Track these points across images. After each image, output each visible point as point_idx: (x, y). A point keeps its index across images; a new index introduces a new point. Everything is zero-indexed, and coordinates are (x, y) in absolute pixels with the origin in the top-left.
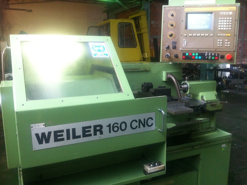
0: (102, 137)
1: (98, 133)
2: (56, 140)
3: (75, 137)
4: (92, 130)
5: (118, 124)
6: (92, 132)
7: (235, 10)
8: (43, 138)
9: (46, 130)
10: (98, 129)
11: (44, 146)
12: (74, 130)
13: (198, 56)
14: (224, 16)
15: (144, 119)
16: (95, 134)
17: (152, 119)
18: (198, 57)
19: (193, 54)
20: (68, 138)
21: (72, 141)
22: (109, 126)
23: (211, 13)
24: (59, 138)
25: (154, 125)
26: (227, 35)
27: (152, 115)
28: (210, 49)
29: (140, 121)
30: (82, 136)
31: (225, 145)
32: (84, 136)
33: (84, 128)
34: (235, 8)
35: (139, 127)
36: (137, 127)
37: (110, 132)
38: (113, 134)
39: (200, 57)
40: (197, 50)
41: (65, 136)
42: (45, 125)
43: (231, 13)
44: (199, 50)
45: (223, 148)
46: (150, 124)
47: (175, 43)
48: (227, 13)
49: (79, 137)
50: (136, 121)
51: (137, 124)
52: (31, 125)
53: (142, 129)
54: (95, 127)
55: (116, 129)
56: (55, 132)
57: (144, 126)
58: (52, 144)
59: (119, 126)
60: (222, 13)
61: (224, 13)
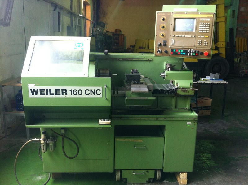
0: (67, 96)
1: (64, 94)
2: (41, 94)
3: (51, 94)
4: (61, 91)
5: (76, 90)
6: (61, 93)
7: (212, 17)
8: (34, 92)
9: (36, 88)
10: (64, 92)
11: (35, 96)
12: (50, 90)
13: (183, 52)
14: (204, 22)
15: (94, 90)
16: (63, 94)
17: (100, 91)
18: (183, 54)
19: (179, 51)
20: (47, 94)
21: (49, 96)
22: (71, 91)
23: (194, 19)
24: (42, 93)
25: (101, 95)
26: (205, 36)
27: (100, 88)
28: (192, 47)
29: (91, 91)
30: (55, 94)
31: (190, 122)
32: (56, 94)
33: (56, 90)
34: (212, 16)
35: (91, 94)
36: (89, 94)
37: (72, 94)
38: (73, 96)
39: (184, 54)
40: (182, 47)
41: (45, 93)
42: (35, 85)
43: (209, 20)
44: (184, 48)
45: (188, 125)
46: (98, 94)
47: (165, 41)
48: (206, 19)
49: (53, 94)
50: (89, 91)
51: (90, 92)
52: (29, 85)
53: (93, 96)
54: (62, 90)
55: (75, 93)
56: (41, 90)
57: (94, 94)
58: (39, 96)
59: (77, 92)
60: (202, 19)
61: (204, 19)
